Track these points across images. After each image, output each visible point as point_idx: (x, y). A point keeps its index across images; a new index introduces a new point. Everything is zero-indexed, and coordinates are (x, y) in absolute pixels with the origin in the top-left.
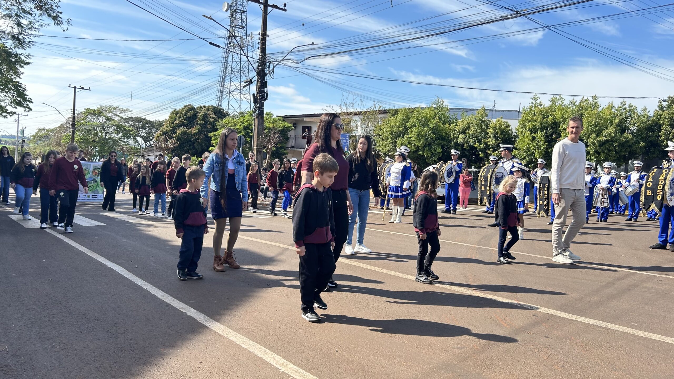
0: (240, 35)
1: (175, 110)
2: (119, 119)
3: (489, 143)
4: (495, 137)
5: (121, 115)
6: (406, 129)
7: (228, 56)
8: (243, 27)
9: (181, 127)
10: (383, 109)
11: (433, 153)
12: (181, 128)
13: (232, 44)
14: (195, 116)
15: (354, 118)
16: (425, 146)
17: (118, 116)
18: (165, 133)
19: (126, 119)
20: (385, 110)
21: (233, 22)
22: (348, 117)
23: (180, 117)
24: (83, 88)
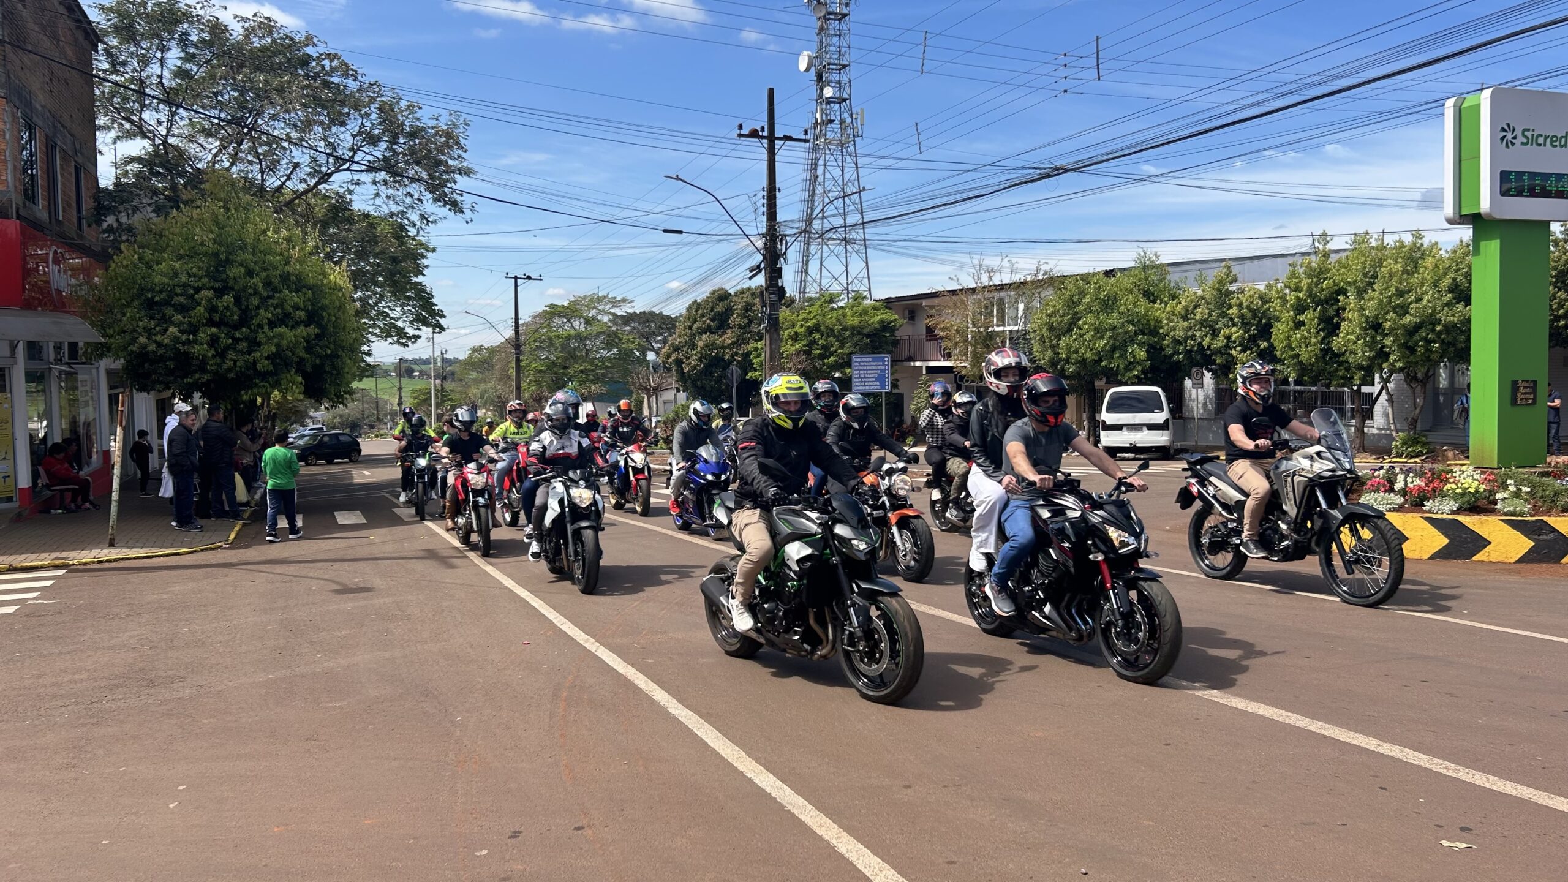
0: (838, 117)
1: (696, 301)
2: (611, 317)
3: (1233, 338)
4: (1243, 323)
5: (613, 311)
6: (1076, 318)
7: (816, 165)
8: (845, 100)
9: (706, 333)
11: (1130, 363)
12: (705, 337)
13: (823, 140)
14: (729, 311)
16: (1114, 349)
17: (610, 313)
18: (676, 349)
19: (622, 317)
21: (822, 90)
23: (702, 316)
24: (529, 278)
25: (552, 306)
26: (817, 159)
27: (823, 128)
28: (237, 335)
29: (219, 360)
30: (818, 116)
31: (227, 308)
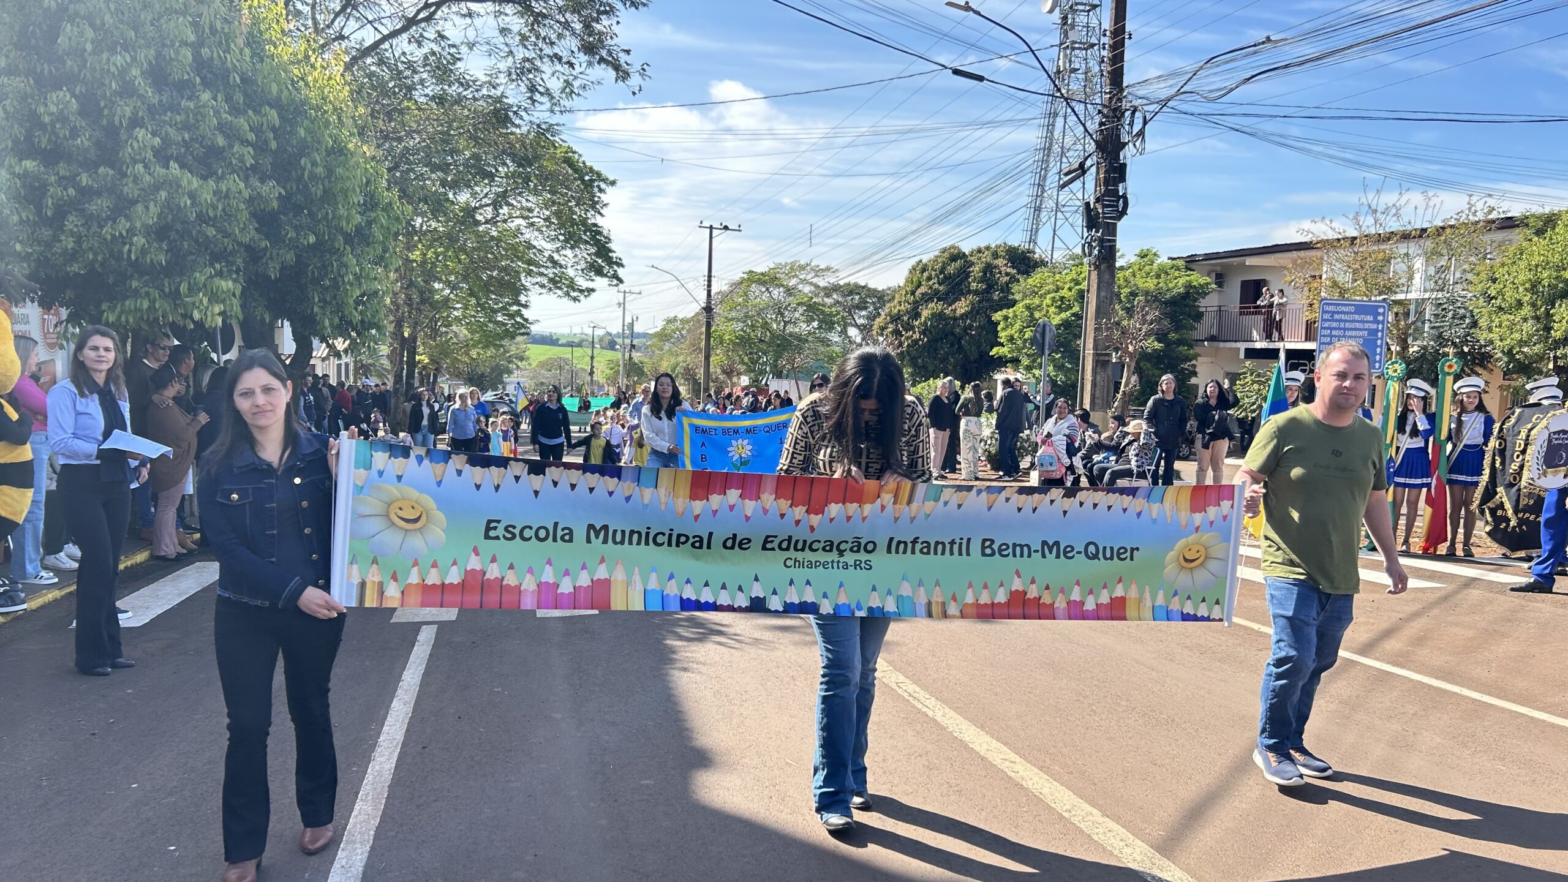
0: (1084, 66)
1: (920, 262)
2: (813, 288)
5: (815, 280)
8: (1091, 47)
9: (932, 301)
10: (1503, 216)
12: (930, 305)
14: (964, 273)
15: (1402, 248)
18: (895, 318)
20: (1511, 218)
21: (1066, 36)
22: (1382, 247)
23: (929, 278)
24: (726, 228)
25: (751, 272)
26: (1056, 115)
27: (1066, 77)
28: (85, 179)
29: (46, 233)
30: (1061, 63)
31: (62, 118)
